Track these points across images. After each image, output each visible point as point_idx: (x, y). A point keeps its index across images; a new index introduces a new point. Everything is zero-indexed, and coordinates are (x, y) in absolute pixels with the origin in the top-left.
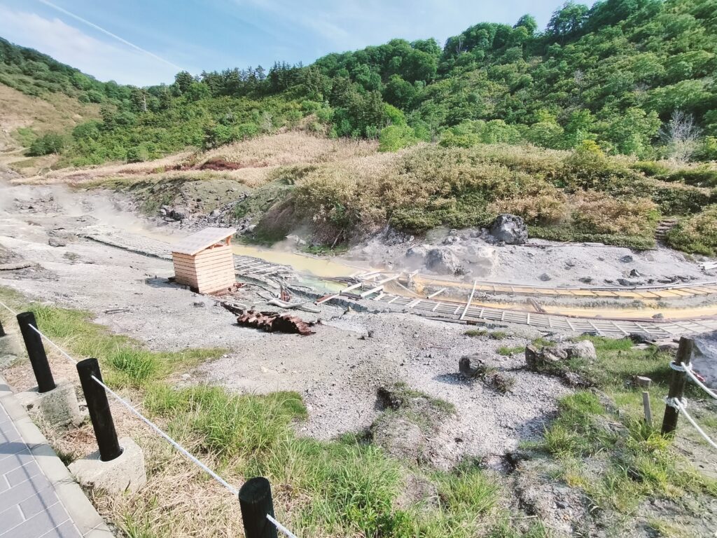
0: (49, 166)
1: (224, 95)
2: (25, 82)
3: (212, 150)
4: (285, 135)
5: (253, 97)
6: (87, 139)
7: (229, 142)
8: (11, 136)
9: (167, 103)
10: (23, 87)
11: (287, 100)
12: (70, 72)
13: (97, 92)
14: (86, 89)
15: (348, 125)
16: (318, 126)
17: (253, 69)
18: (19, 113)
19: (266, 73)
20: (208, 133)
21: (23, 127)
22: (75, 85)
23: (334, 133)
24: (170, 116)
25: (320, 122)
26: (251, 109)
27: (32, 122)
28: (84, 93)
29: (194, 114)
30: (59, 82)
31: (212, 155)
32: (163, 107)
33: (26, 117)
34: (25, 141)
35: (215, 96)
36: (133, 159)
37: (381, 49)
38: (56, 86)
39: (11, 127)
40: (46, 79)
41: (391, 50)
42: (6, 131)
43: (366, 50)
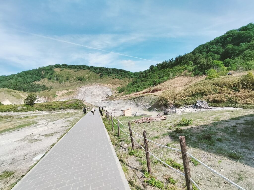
0: (121, 95)
1: (162, 69)
2: (119, 77)
3: (155, 87)
4: (177, 78)
5: (170, 68)
6: (129, 87)
7: (159, 83)
8: (116, 89)
9: (147, 75)
10: (119, 78)
11: (181, 66)
12: (128, 72)
13: (133, 75)
14: (130, 75)
15: (198, 71)
16: (187, 73)
17: (170, 60)
19: (174, 59)
20: (154, 82)
21: (118, 87)
22: (128, 75)
23: (193, 75)
24: (147, 78)
25: (189, 72)
26: (169, 72)
28: (130, 76)
29: (153, 76)
31: (155, 88)
32: (146, 76)
33: (119, 84)
34: (118, 90)
35: (160, 70)
36: (137, 91)
37: (221, 37)
38: (125, 76)
39: (116, 87)
40: (123, 75)
41: (227, 36)
43: (215, 40)
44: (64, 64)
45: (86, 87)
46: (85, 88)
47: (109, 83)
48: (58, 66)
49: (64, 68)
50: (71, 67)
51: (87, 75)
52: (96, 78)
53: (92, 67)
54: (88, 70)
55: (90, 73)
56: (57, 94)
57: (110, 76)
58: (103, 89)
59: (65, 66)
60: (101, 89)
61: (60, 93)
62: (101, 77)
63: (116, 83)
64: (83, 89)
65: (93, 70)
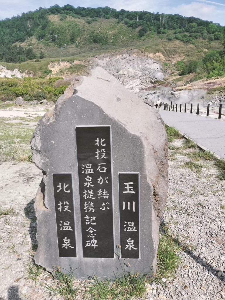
0: (189, 80)
2: (185, 36)
6: (212, 62)
8: (174, 66)
10: (184, 39)
12: (207, 24)
13: (219, 33)
14: (213, 33)
18: (179, 53)
21: (180, 60)
22: (208, 32)
27: (184, 57)
28: (212, 36)
30: (200, 32)
33: (182, 55)
34: (179, 68)
38: (199, 34)
39: (175, 61)
40: (195, 32)
42: (173, 64)
44: (68, 5)
45: (106, 57)
46: (105, 59)
47: (158, 51)
48: (55, 10)
49: (67, 13)
50: (81, 12)
51: (111, 31)
52: (130, 37)
53: (123, 11)
54: (113, 20)
55: (118, 26)
56: (50, 69)
57: (163, 33)
58: (144, 64)
59: (68, 9)
60: (139, 62)
61: (56, 66)
62: (141, 34)
63: (174, 52)
64: (102, 62)
65: (126, 19)
